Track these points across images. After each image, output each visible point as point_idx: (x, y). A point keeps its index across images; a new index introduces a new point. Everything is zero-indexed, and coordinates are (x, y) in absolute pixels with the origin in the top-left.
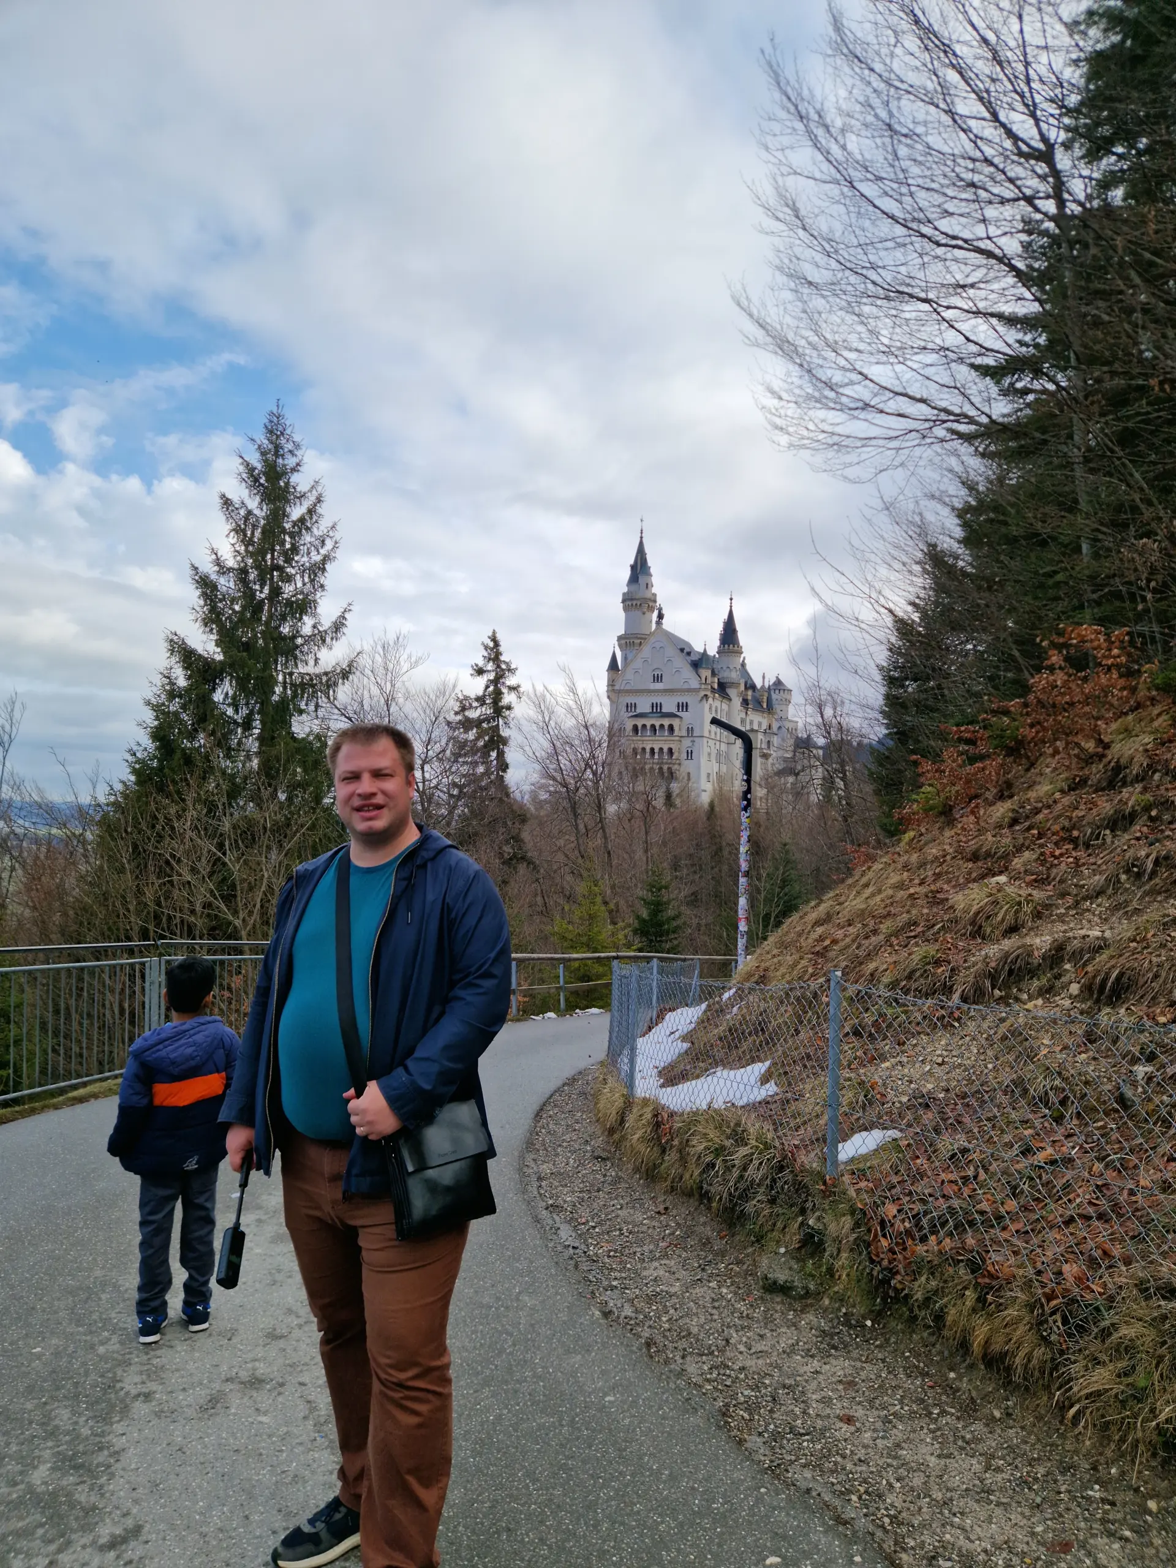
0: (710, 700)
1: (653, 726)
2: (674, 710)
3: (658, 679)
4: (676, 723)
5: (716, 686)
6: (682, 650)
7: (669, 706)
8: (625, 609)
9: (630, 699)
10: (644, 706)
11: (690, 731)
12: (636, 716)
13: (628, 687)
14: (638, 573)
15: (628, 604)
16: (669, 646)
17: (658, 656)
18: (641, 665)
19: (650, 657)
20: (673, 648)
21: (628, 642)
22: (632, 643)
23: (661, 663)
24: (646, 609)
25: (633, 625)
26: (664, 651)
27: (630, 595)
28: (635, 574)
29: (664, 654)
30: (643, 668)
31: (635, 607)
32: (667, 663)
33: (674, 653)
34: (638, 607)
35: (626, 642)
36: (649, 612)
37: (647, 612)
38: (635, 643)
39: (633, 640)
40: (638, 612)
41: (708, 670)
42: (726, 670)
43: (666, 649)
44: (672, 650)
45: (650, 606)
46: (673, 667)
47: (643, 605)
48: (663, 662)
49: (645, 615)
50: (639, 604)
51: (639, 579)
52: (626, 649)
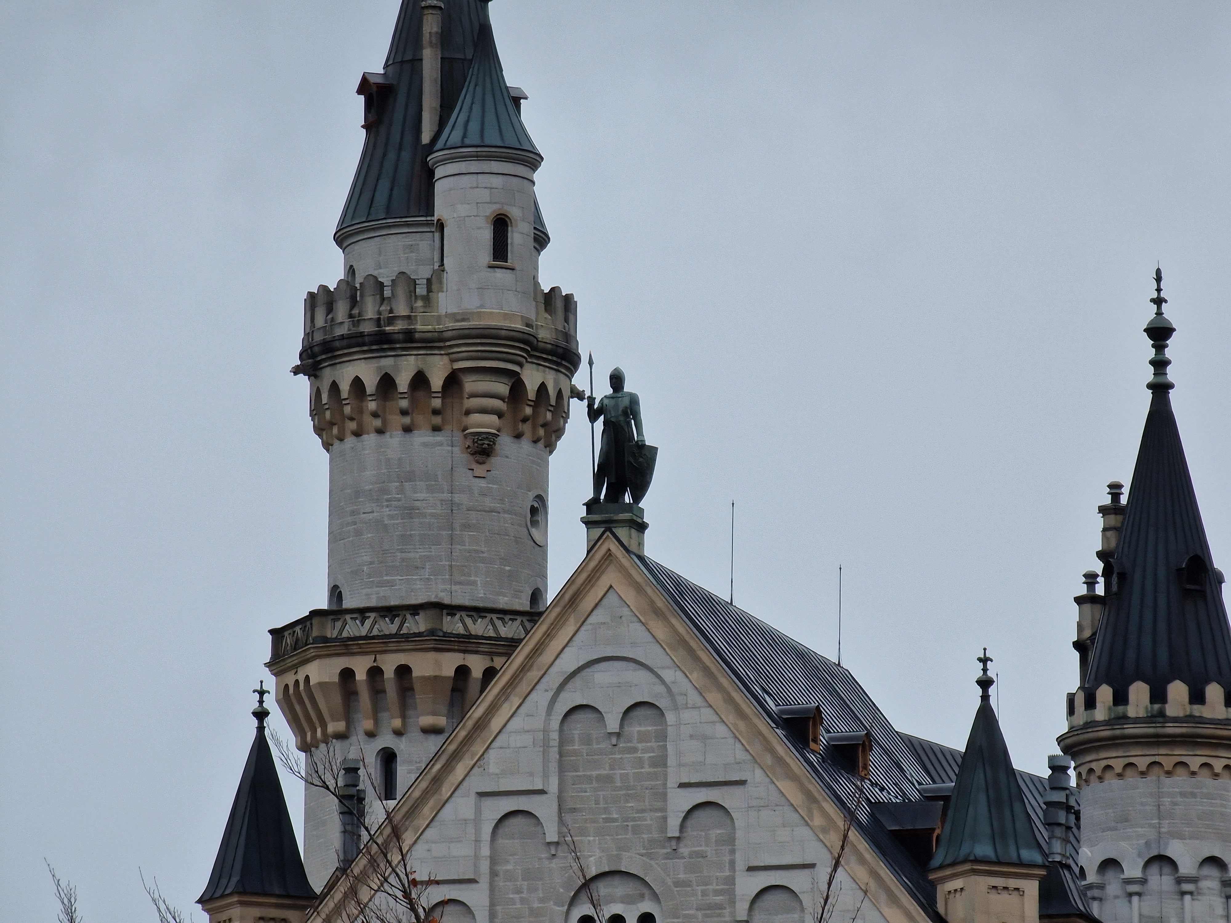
6: (800, 729)
8: (331, 420)
14: (431, 147)
15: (358, 384)
16: (694, 697)
17: (609, 779)
18: (485, 851)
19: (553, 786)
20: (730, 718)
21: (361, 676)
22: (389, 672)
23: (636, 830)
24: (500, 415)
25: (405, 539)
26: (662, 736)
27: (370, 310)
28: (406, 155)
29: (661, 762)
30: (493, 874)
31: (413, 401)
32: (690, 832)
33: (741, 755)
34: (437, 403)
35: (347, 674)
36: (518, 436)
37: (505, 442)
38: (403, 671)
39: (401, 659)
40: (439, 438)
41: (1013, 883)
42: (1143, 881)
43: (670, 717)
44: (721, 730)
45: (531, 394)
46: (740, 866)
47: (471, 384)
48: (650, 819)
49: (494, 460)
50: (437, 382)
51: (439, 187)
52: (339, 726)
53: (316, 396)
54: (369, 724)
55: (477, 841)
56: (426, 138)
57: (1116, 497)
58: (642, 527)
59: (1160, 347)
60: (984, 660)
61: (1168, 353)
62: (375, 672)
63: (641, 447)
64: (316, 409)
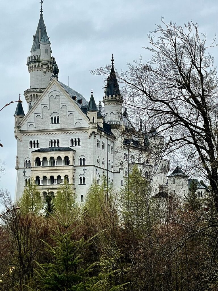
0: (98, 137)
1: (52, 158)
2: (68, 145)
3: (55, 120)
4: (70, 155)
5: (102, 126)
6: (74, 98)
7: (65, 142)
8: (30, 70)
9: (34, 138)
10: (45, 142)
11: (82, 162)
12: (39, 151)
13: (32, 128)
14: (40, 42)
15: (32, 66)
16: (63, 94)
17: (54, 103)
18: (42, 110)
19: (49, 104)
20: (66, 96)
21: (33, 95)
22: (35, 95)
23: (57, 108)
24: (47, 69)
25: (37, 82)
26: (60, 98)
27: (33, 58)
28: (37, 43)
29: (59, 101)
30: (43, 113)
31: (38, 68)
32: (62, 108)
33: (68, 100)
34: (40, 68)
35: (31, 95)
36: (49, 71)
37: (47, 72)
38: (37, 95)
39: (37, 93)
40: (40, 71)
41: (95, 112)
42: (110, 115)
43: (60, 97)
44: (65, 98)
45: (50, 67)
46: (67, 111)
47: (44, 66)
48: (58, 107)
49: (46, 74)
50: (40, 66)
51: (40, 46)
52: (31, 100)
53: (29, 67)
54: (34, 100)
55: (41, 109)
56: (39, 42)
57: (108, 77)
58: (58, 77)
59: (113, 62)
60: (92, 90)
61: (113, 63)
62: (34, 95)
63: (58, 69)
64: (29, 69)
